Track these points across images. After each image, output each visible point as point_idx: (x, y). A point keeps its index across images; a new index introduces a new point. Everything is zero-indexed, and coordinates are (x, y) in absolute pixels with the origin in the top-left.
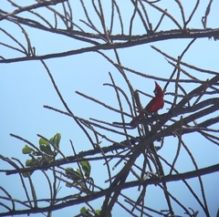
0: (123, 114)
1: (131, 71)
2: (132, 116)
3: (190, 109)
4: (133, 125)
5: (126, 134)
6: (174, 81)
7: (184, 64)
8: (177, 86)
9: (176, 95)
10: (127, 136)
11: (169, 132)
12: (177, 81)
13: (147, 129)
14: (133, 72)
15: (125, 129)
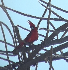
0: (6, 44)
1: (13, 10)
2: (14, 46)
3: (58, 41)
4: (15, 53)
5: (8, 60)
6: (46, 19)
7: (54, 7)
8: (49, 23)
9: (47, 30)
10: (10, 61)
11: (42, 58)
12: (49, 19)
13: (25, 56)
14: (15, 11)
15: (8, 56)
